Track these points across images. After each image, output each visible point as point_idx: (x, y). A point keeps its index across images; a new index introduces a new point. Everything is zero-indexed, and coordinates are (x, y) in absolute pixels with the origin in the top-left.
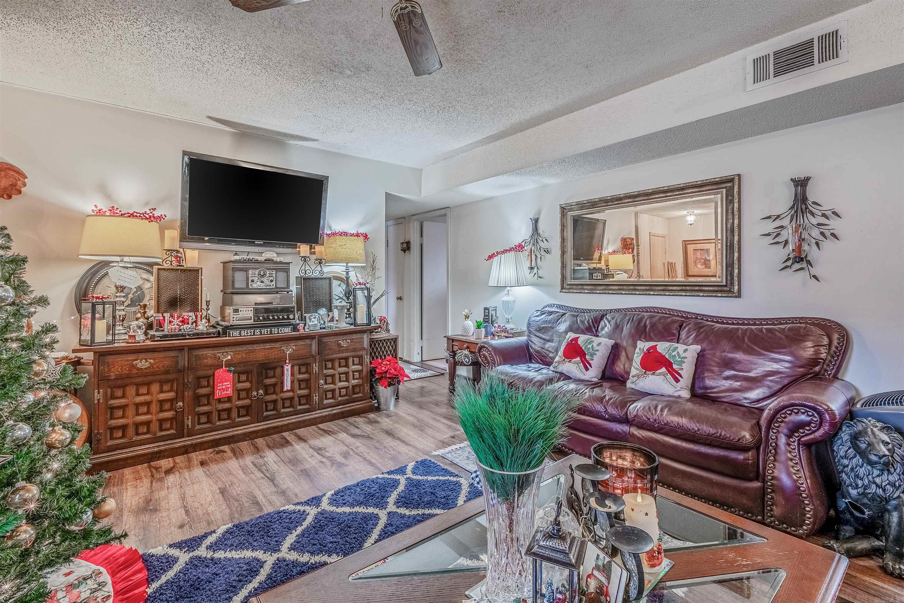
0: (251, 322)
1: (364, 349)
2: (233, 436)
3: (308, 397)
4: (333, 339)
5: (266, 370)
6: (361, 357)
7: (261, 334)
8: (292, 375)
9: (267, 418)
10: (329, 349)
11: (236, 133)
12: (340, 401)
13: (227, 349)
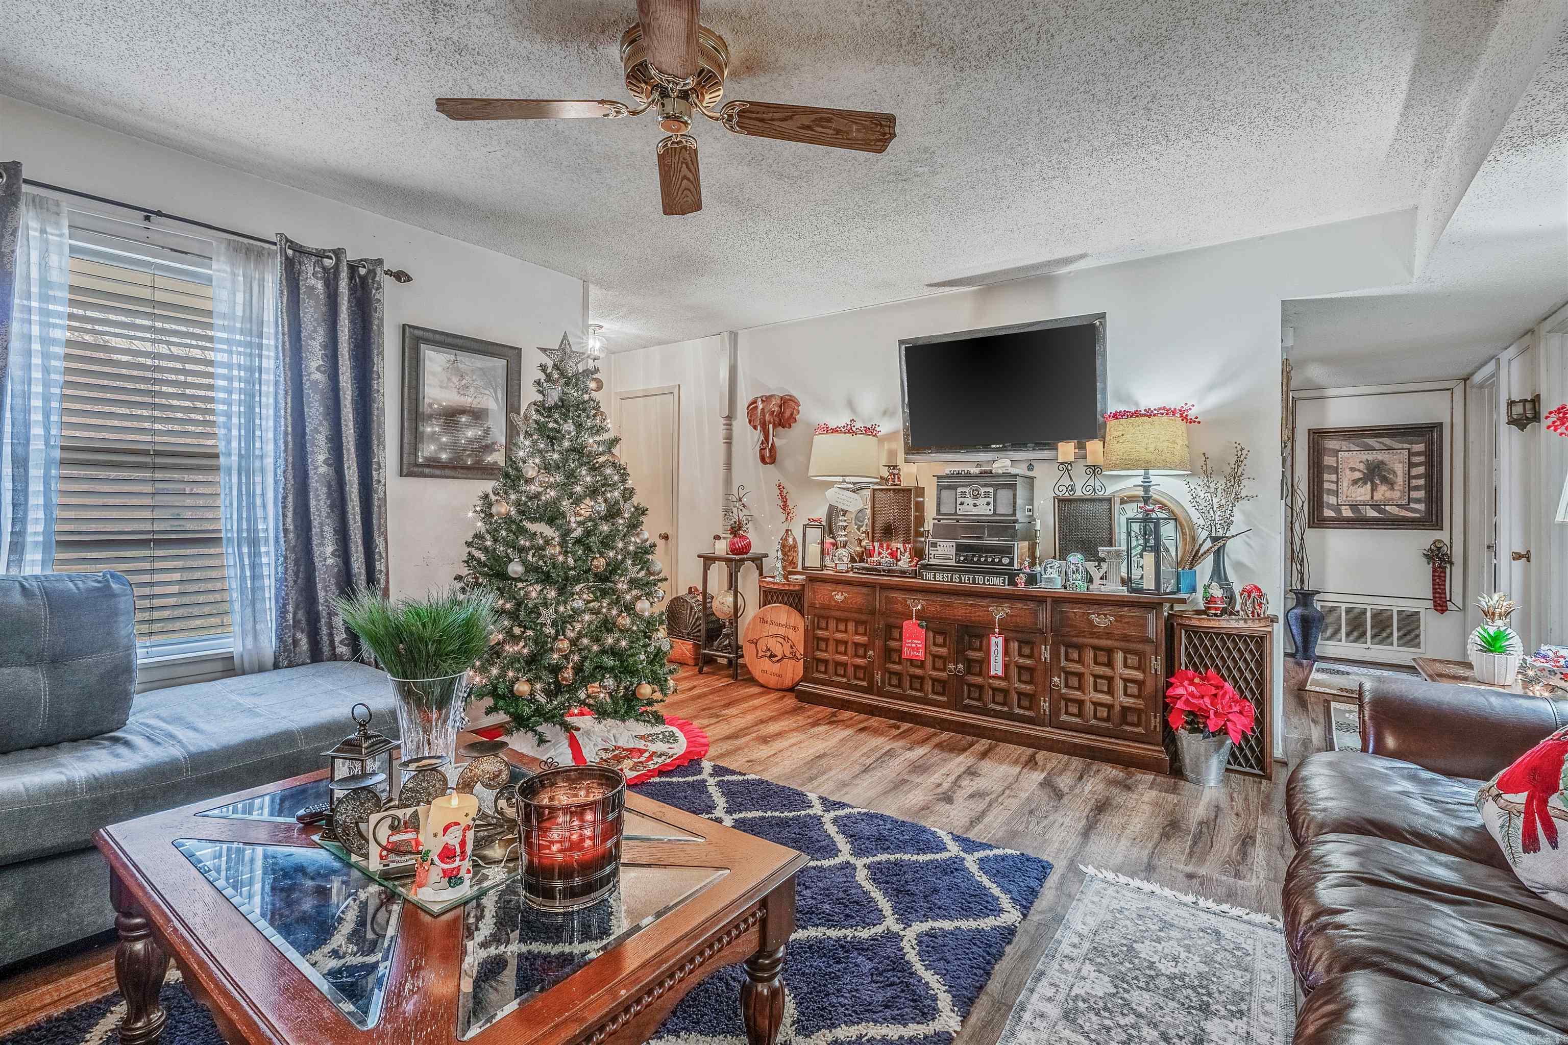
0: (952, 563)
1: (1148, 641)
2: (920, 715)
3: (1031, 699)
4: (1078, 610)
5: (970, 636)
6: (1141, 656)
7: (960, 582)
8: (1006, 652)
9: (967, 709)
10: (1071, 626)
11: (974, 291)
12: (1092, 726)
13: (919, 596)
